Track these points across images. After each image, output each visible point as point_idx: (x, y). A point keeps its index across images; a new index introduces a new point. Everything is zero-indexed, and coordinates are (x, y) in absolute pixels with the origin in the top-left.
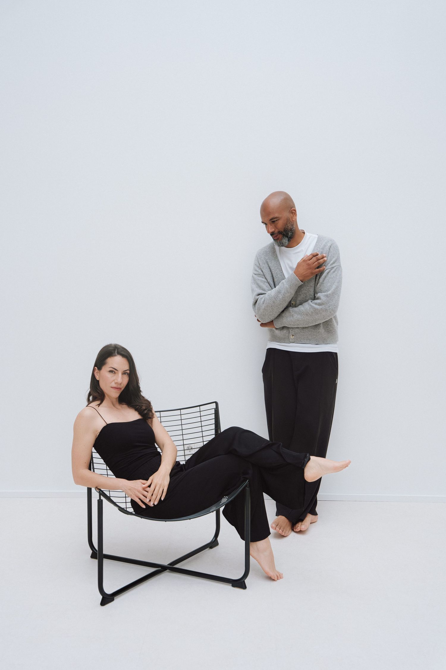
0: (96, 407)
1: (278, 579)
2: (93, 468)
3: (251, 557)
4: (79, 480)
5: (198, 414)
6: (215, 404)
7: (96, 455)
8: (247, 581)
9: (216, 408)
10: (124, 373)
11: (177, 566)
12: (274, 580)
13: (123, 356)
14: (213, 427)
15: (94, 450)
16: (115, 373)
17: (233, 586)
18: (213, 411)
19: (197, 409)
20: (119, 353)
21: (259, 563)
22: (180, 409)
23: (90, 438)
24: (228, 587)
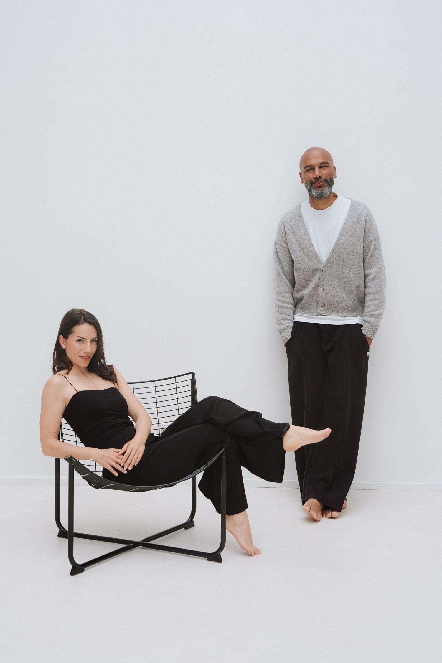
0: (65, 375)
1: (255, 555)
2: (62, 439)
3: (226, 530)
4: (47, 450)
5: (174, 386)
6: (191, 374)
7: (66, 426)
8: (223, 554)
9: (193, 379)
10: (92, 341)
11: (153, 542)
12: (251, 555)
13: (90, 323)
14: (190, 398)
15: (63, 420)
16: (83, 342)
17: (209, 559)
18: (190, 383)
19: (173, 380)
20: (86, 321)
21: (235, 537)
22: (155, 381)
23: (60, 407)
24: (204, 561)
